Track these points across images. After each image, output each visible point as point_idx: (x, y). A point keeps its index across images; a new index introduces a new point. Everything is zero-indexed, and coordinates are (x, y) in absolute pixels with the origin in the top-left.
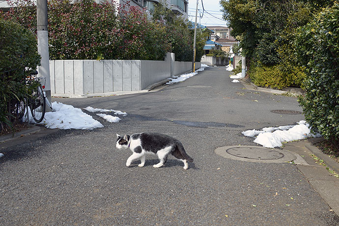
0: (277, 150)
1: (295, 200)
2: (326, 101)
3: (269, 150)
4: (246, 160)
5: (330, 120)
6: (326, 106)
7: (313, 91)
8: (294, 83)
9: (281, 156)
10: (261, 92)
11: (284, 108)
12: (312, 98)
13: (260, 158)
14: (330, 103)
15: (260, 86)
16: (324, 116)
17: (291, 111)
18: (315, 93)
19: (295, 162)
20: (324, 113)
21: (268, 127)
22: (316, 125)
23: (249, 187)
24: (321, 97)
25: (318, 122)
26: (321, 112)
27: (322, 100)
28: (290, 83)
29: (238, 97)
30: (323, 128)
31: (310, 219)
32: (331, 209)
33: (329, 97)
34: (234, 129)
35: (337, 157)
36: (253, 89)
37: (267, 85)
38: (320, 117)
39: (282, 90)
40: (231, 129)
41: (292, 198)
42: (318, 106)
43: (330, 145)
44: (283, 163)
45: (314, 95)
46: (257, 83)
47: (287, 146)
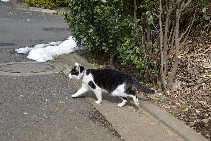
0: (49, 63)
1: (64, 103)
2: (87, 17)
3: (41, 64)
4: (19, 75)
5: (91, 33)
6: (87, 21)
7: (75, 8)
8: (63, 3)
9: (52, 68)
10: (33, 12)
11: (55, 26)
12: (76, 15)
13: (32, 71)
14: (89, 19)
15: (31, 6)
16: (86, 30)
17: (61, 29)
18: (78, 11)
19: (65, 72)
20: (86, 28)
21: (40, 44)
22: (81, 39)
23: (21, 98)
24: (82, 13)
25: (81, 36)
26: (83, 27)
27: (83, 16)
28: (59, 2)
29: (9, 16)
30: (86, 41)
31: (75, 117)
32: (93, 106)
33: (88, 12)
34: (7, 47)
35: (99, 64)
36: (25, 9)
37: (38, 5)
38: (83, 31)
39: (52, 9)
40: (4, 47)
41: (60, 102)
42: (80, 22)
43: (94, 55)
44: (54, 74)
45: (76, 12)
46: (27, 3)
47: (57, 59)
